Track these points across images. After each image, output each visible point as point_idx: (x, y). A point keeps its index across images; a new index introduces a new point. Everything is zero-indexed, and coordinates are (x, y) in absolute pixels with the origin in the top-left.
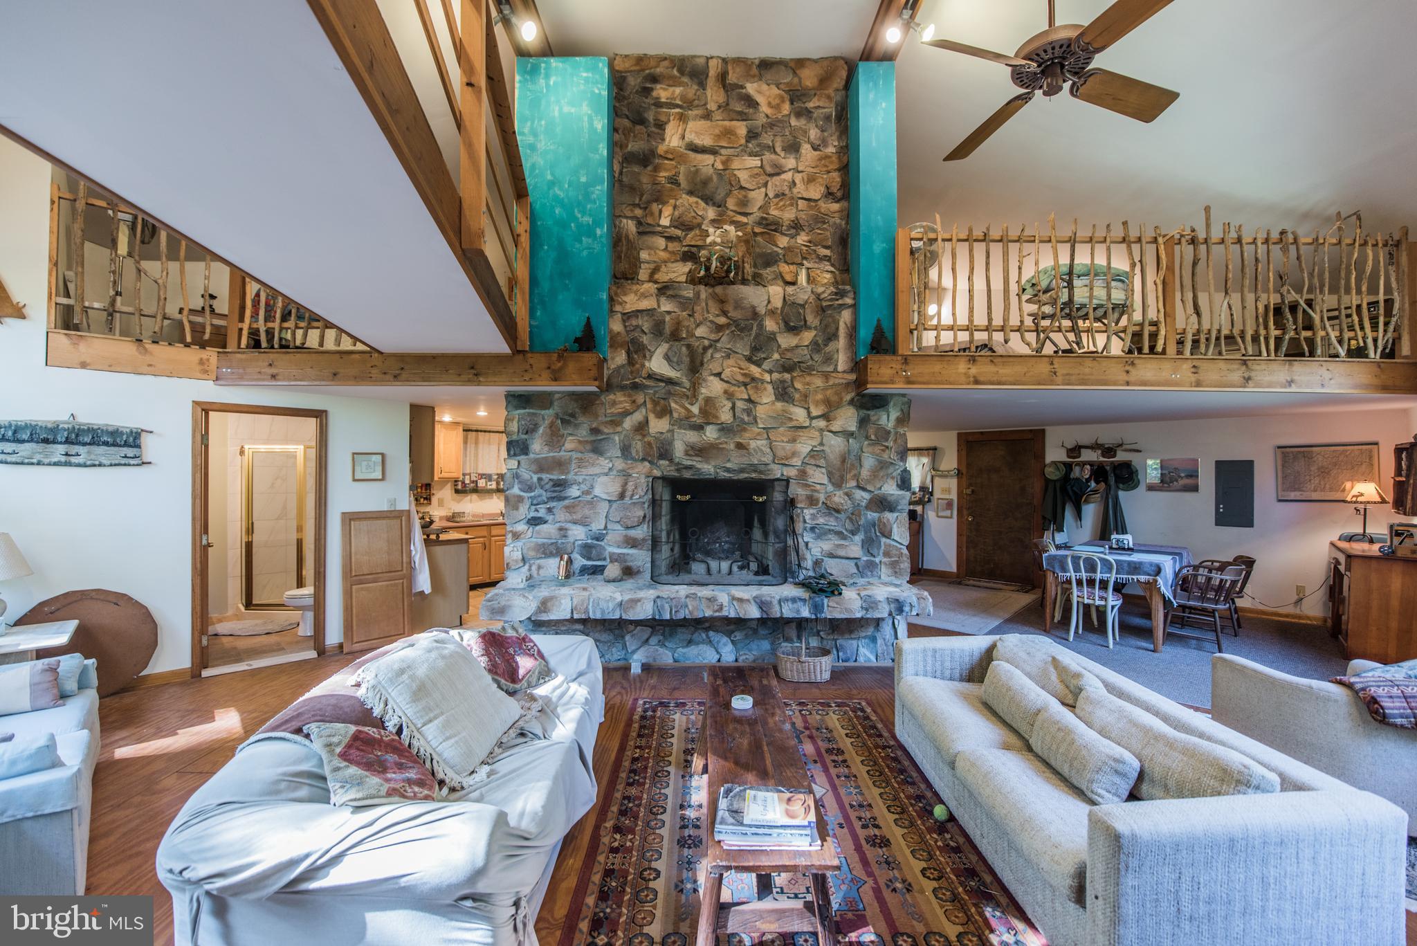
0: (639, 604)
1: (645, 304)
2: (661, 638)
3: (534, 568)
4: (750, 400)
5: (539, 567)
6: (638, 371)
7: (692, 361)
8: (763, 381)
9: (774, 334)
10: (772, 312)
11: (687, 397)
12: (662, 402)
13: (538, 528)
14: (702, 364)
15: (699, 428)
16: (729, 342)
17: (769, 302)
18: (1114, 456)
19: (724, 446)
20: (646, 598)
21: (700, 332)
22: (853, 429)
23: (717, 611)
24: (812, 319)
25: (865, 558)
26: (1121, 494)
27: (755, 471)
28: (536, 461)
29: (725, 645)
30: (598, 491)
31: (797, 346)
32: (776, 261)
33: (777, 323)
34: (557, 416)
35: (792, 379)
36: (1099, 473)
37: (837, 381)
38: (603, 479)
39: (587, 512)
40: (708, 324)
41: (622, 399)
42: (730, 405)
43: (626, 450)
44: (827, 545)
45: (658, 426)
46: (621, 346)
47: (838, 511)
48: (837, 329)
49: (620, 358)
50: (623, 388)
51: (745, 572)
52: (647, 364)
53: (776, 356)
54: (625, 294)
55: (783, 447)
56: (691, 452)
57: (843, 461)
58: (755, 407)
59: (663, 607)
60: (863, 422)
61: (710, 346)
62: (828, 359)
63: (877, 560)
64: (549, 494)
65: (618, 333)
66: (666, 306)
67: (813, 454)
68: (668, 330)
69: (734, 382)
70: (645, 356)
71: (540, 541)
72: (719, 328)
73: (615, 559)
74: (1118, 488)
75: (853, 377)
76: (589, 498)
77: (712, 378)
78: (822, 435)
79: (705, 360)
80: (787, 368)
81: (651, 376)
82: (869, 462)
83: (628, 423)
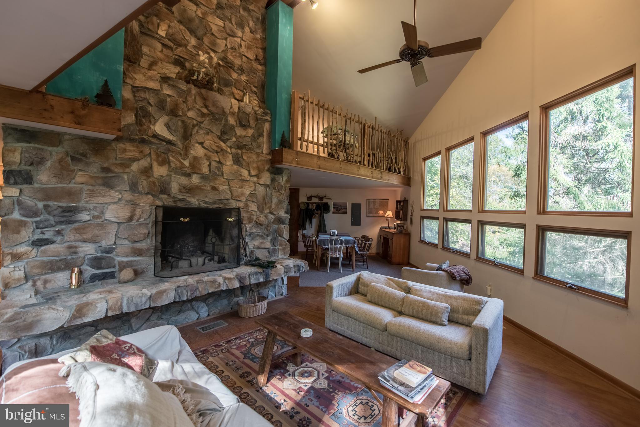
0: (165, 294)
1: (152, 85)
2: (160, 314)
3: (39, 283)
4: (219, 162)
5: (46, 282)
6: (145, 130)
7: (185, 131)
8: (227, 152)
9: (233, 126)
10: (233, 114)
11: (181, 154)
12: (163, 155)
13: (43, 248)
14: (191, 135)
15: (189, 175)
16: (209, 125)
17: (231, 107)
18: (323, 201)
19: (204, 188)
20: (169, 289)
21: (190, 114)
22: (268, 183)
23: (217, 288)
24: (252, 123)
25: (272, 248)
26: (325, 215)
27: (222, 203)
28: (42, 190)
29: (202, 308)
30: (109, 215)
31: (245, 136)
32: (231, 85)
33: (236, 121)
34: (67, 154)
35: (242, 153)
36: (318, 206)
37: (262, 158)
38: (114, 207)
39: (96, 232)
40: (197, 110)
41: (132, 149)
42: (208, 163)
43: (134, 187)
44: (256, 243)
45: (159, 171)
46: (131, 109)
47: (261, 225)
48: (263, 131)
49: (129, 119)
50: (131, 140)
51: (212, 262)
52: (152, 127)
53: (234, 139)
54: (135, 73)
55: (237, 191)
56: (183, 190)
57: (264, 199)
58: (222, 166)
59: (182, 292)
60: (273, 180)
61: (197, 125)
62: (259, 146)
63: (277, 248)
64: (57, 219)
65: (128, 100)
66: (167, 91)
67: (251, 195)
68: (168, 107)
69: (211, 150)
70: (150, 121)
71: (46, 259)
72: (203, 115)
73: (123, 266)
74: (324, 212)
75: (269, 157)
76: (99, 221)
77: (197, 145)
78: (255, 185)
79: (193, 133)
80: (239, 147)
81: (155, 136)
82: (275, 200)
83: (135, 167)
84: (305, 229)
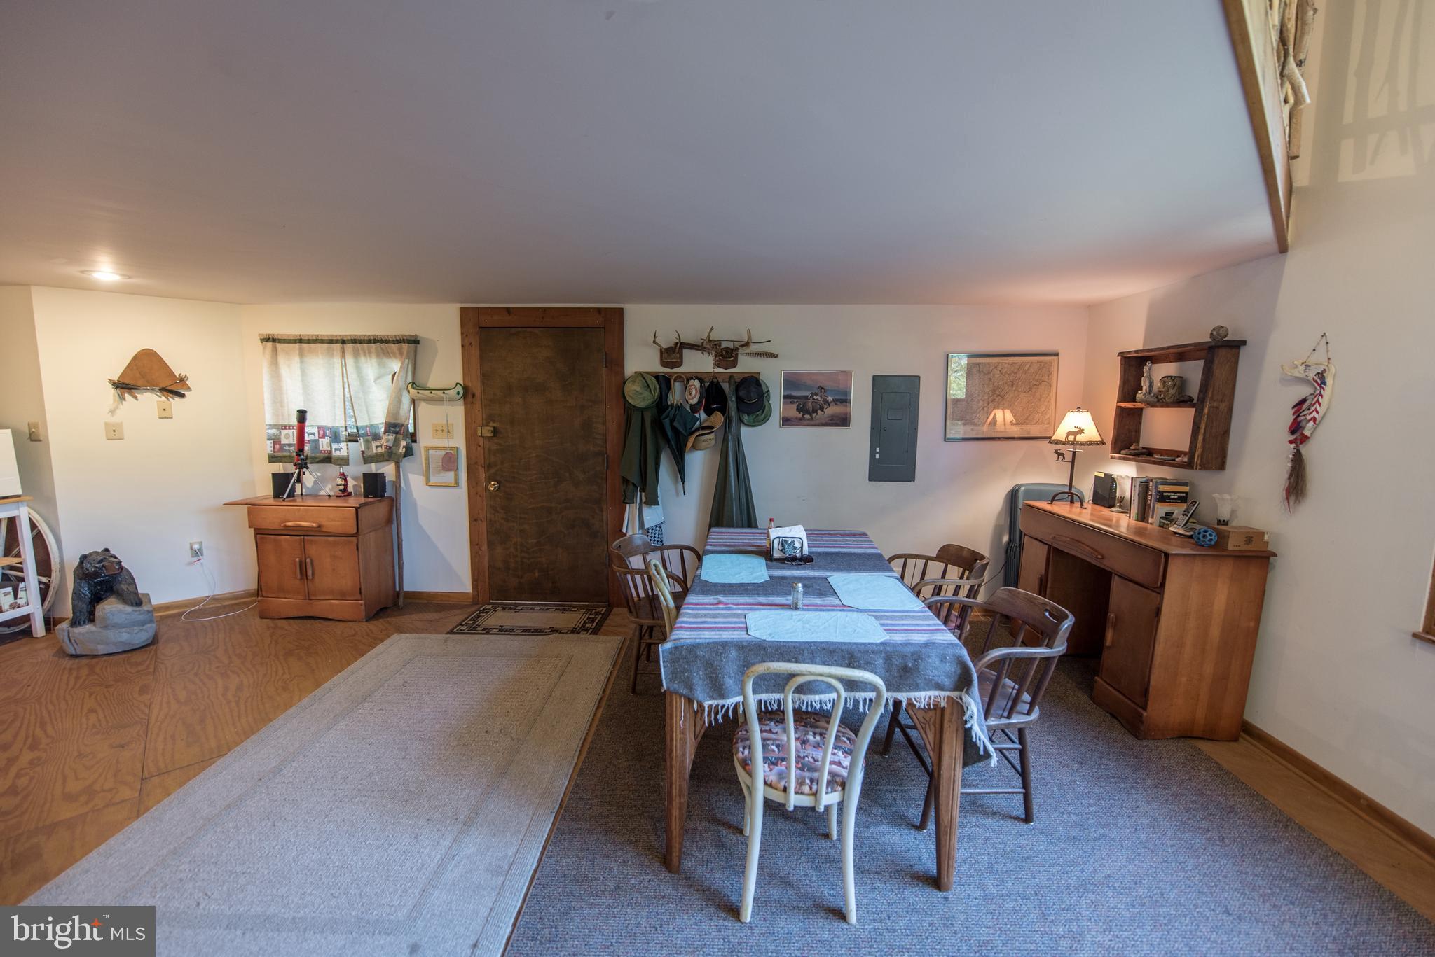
18: (734, 365)
26: (744, 431)
36: (713, 396)
74: (741, 421)
84: (652, 501)
